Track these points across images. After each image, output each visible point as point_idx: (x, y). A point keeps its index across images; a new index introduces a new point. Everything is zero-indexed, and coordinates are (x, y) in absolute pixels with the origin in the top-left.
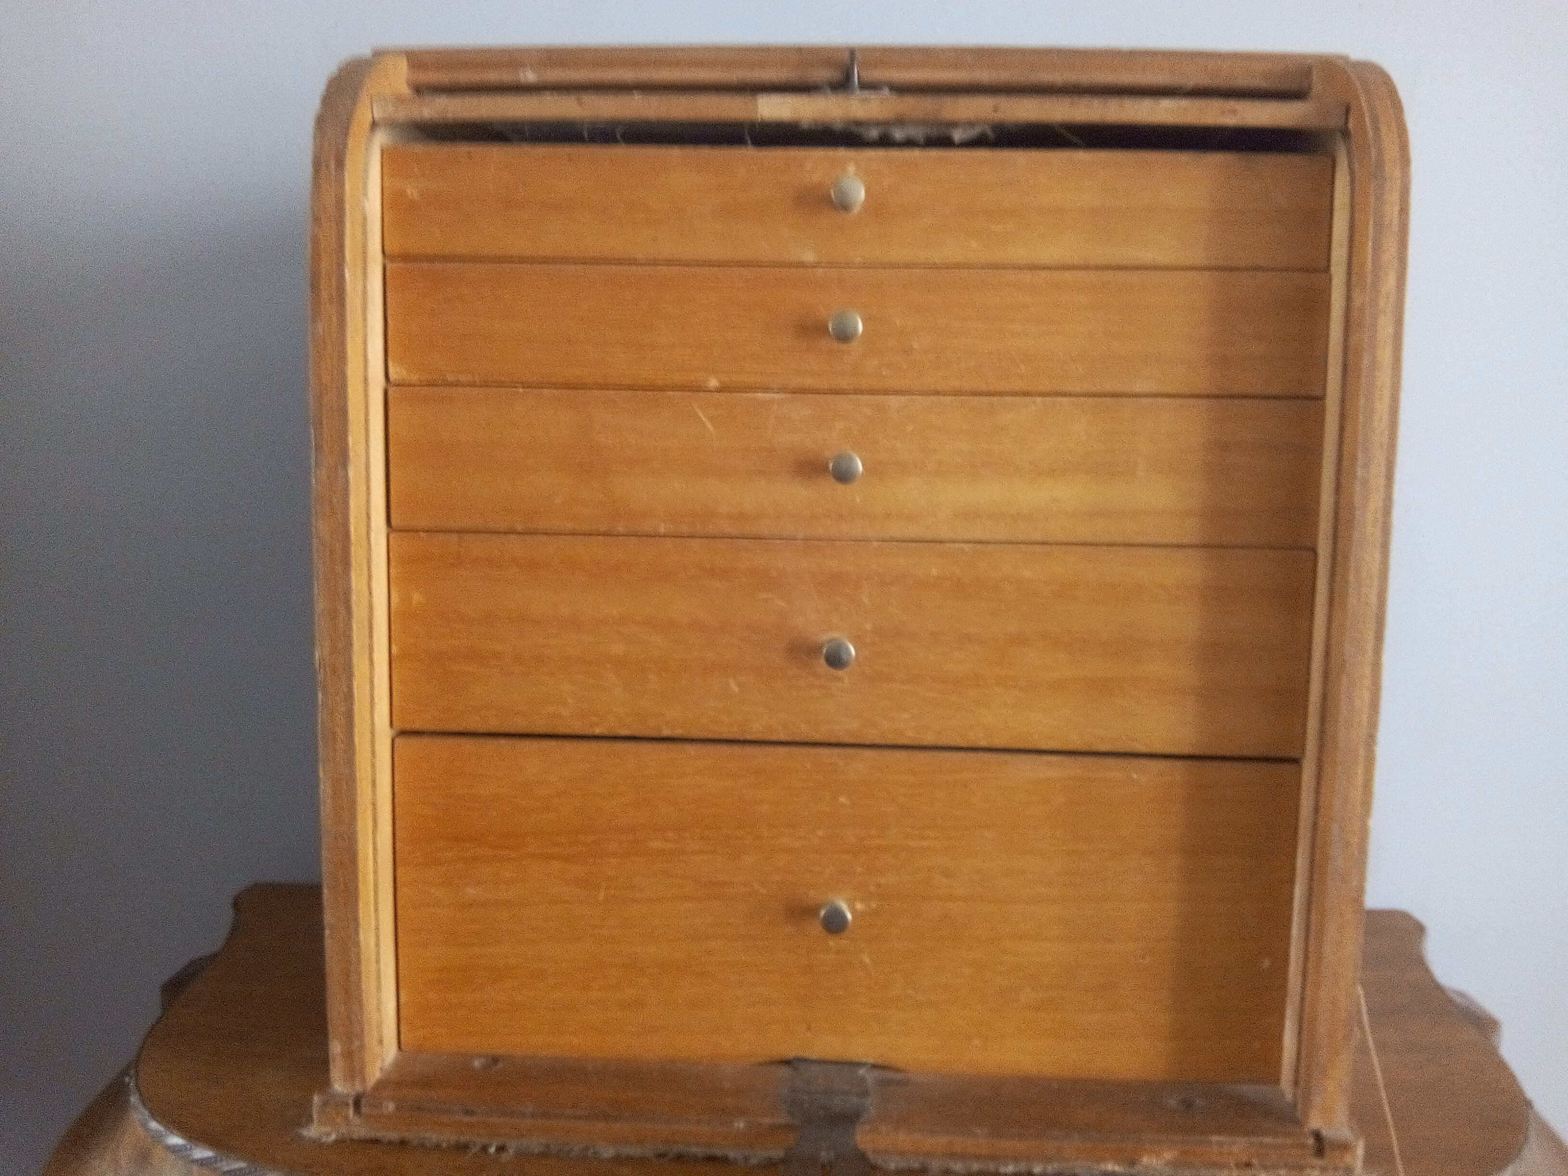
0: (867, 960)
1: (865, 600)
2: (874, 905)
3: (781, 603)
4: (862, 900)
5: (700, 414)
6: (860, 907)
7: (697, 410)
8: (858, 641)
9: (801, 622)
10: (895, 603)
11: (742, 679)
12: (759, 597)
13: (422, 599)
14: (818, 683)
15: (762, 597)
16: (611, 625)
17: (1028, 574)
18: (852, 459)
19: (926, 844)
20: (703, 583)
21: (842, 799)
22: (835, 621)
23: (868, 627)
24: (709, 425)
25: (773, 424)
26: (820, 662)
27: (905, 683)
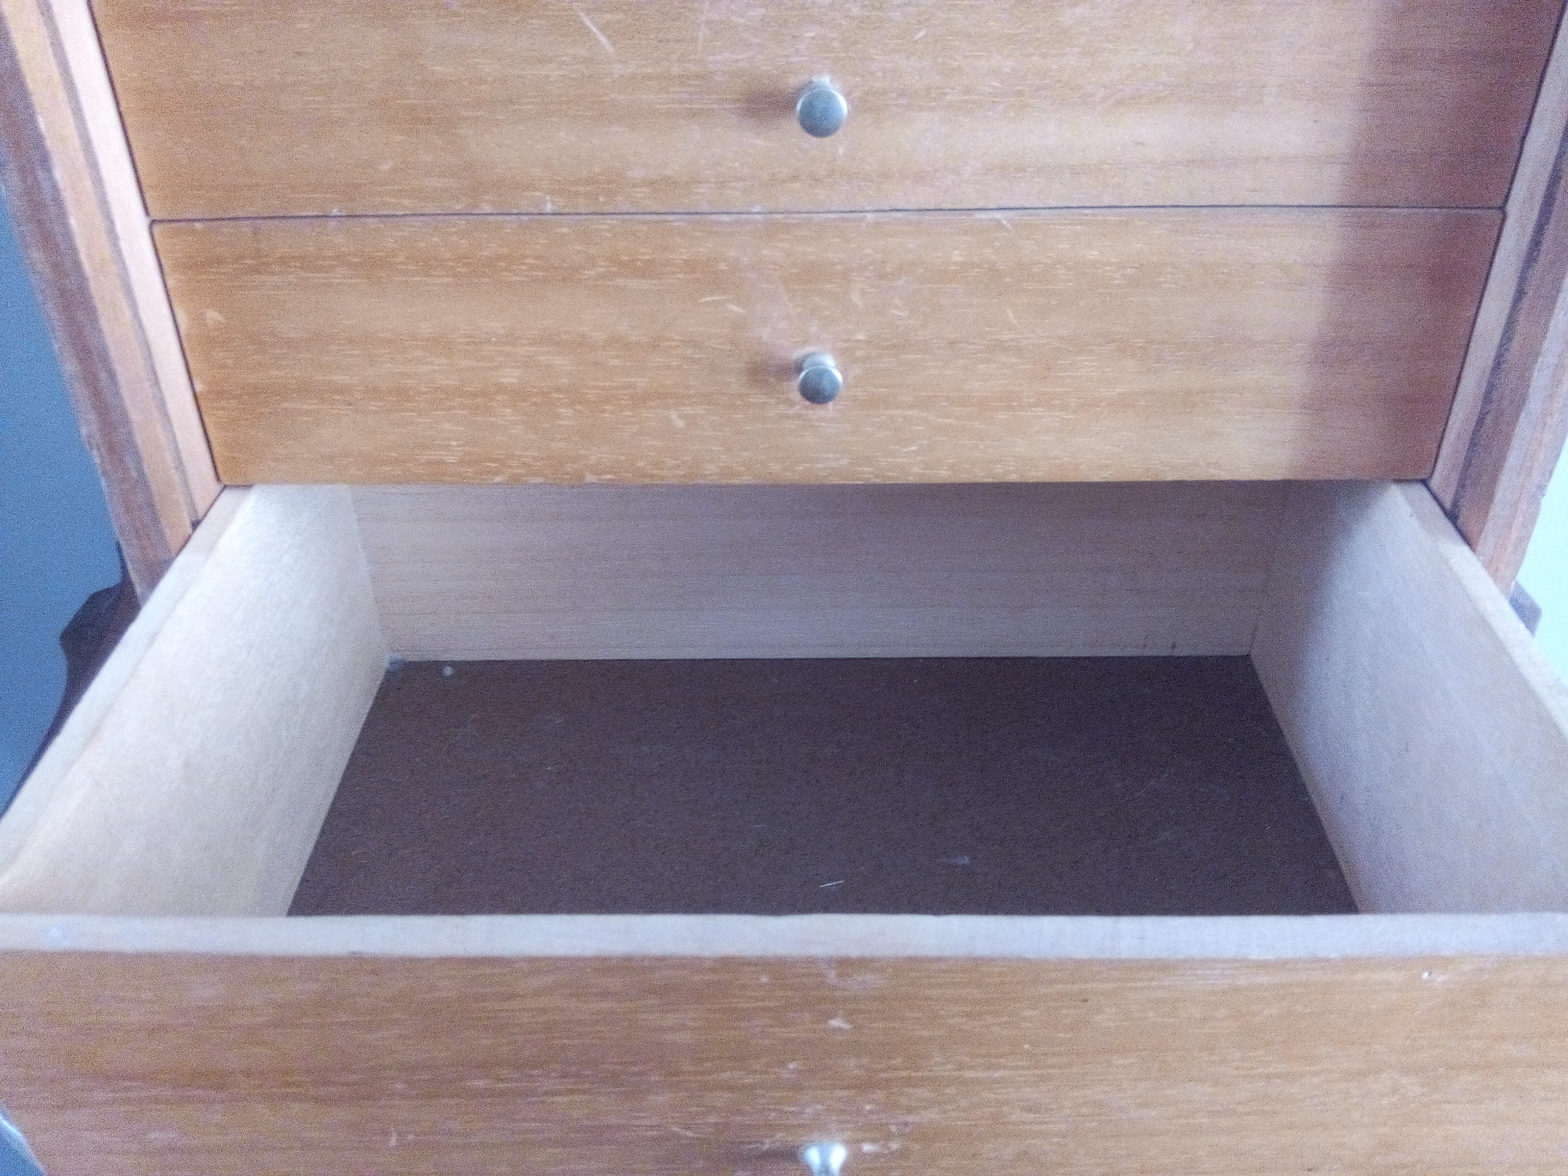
1: (856, 298)
2: (894, 1145)
3: (736, 309)
4: (874, 1141)
5: (588, 23)
6: (867, 1148)
7: (582, 14)
8: (845, 356)
9: (765, 333)
10: (897, 301)
11: (689, 410)
12: (704, 300)
13: (221, 318)
14: (791, 412)
15: (708, 299)
16: (496, 344)
17: (1093, 254)
18: (830, 97)
19: (997, 1074)
20: (620, 282)
21: (836, 1023)
22: (813, 329)
23: (861, 337)
24: (603, 39)
25: (703, 32)
26: (796, 396)
27: (912, 407)
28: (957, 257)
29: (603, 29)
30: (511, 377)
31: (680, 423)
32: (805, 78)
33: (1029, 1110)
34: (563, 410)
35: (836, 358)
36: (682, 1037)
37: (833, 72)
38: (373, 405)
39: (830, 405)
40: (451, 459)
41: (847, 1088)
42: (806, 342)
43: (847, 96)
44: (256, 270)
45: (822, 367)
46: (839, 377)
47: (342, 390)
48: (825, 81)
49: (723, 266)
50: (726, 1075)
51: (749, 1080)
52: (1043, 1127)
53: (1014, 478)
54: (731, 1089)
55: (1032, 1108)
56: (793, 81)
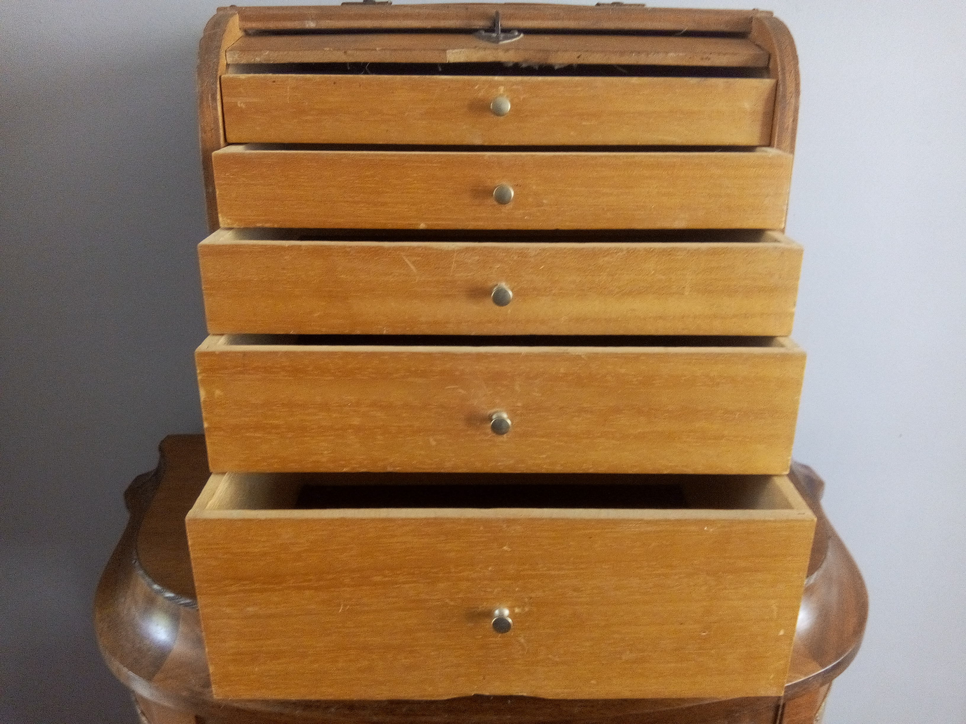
0: (522, 641)
1: (517, 388)
2: (527, 609)
3: (462, 392)
4: (519, 607)
5: (406, 260)
6: (517, 610)
7: (404, 258)
8: (513, 413)
9: (475, 402)
10: (536, 390)
11: (439, 437)
12: (447, 388)
13: (222, 394)
14: (487, 438)
15: (449, 387)
16: (350, 406)
17: (623, 371)
18: (506, 292)
19: (563, 573)
20: (410, 379)
21: (505, 548)
22: (497, 401)
23: (519, 404)
24: (412, 267)
25: (454, 265)
26: (489, 431)
27: (543, 437)
28: (562, 370)
29: (414, 263)
30: (356, 421)
31: (434, 443)
32: (495, 283)
33: (575, 590)
34: (379, 437)
35: (507, 414)
36: (452, 555)
37: (507, 281)
38: (290, 435)
39: (505, 435)
40: (324, 460)
41: (509, 579)
42: (494, 407)
43: (512, 290)
44: (241, 372)
45: (502, 418)
46: (509, 422)
47: (277, 427)
48: (504, 285)
49: (457, 373)
50: (465, 574)
51: (475, 575)
52: (580, 600)
53: (591, 471)
54: (468, 580)
55: (576, 589)
56: (490, 284)
